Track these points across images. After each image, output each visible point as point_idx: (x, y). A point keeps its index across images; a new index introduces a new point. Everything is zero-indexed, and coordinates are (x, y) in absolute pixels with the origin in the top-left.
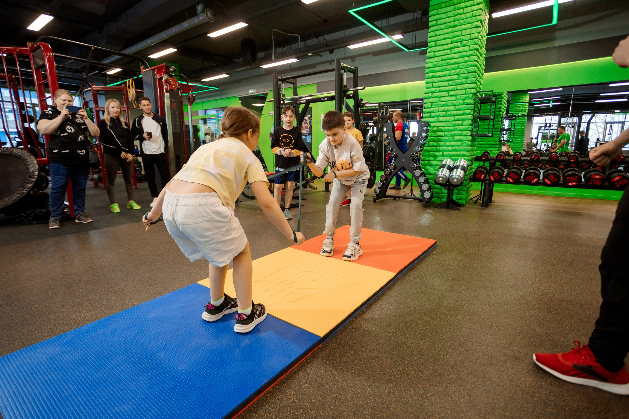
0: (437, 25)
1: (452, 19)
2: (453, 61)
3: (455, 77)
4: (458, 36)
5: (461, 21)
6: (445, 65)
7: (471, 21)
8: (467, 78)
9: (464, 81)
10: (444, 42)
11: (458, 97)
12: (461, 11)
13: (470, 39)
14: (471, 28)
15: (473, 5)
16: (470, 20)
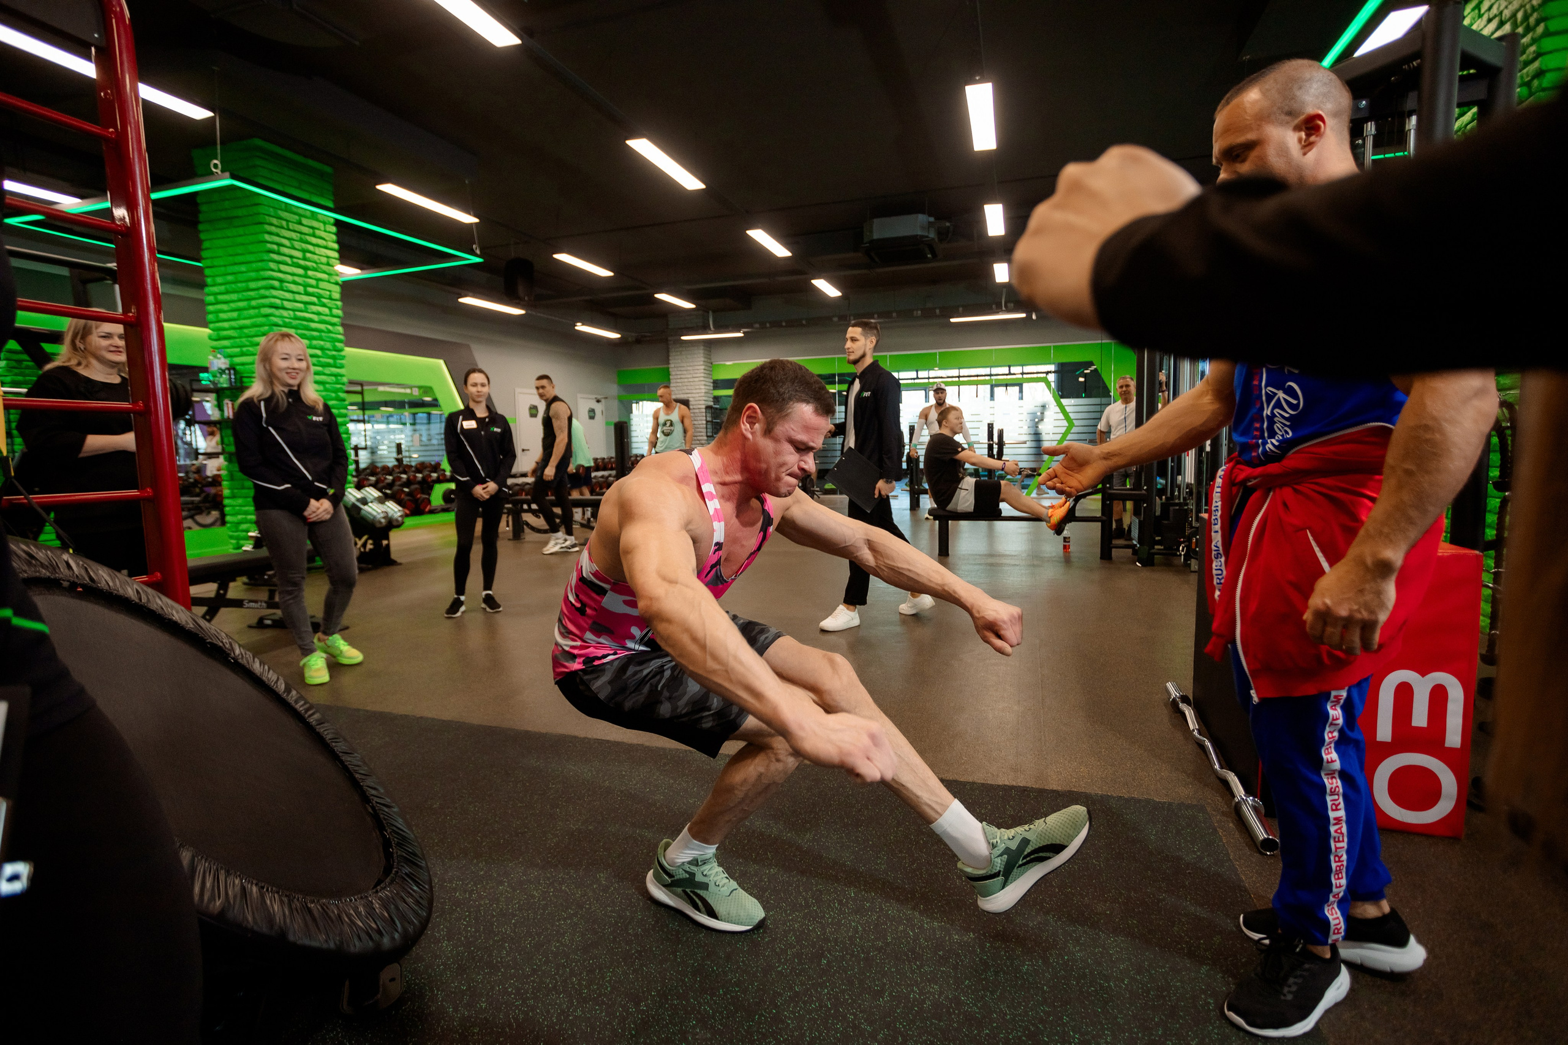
0: (279, 253)
1: (299, 254)
2: (313, 325)
3: (319, 352)
4: (312, 286)
5: (314, 265)
6: (301, 327)
7: (328, 272)
8: (334, 358)
9: (331, 361)
10: (293, 287)
11: (327, 386)
12: (311, 248)
13: (331, 299)
14: (329, 282)
15: (326, 248)
16: (325, 268)
